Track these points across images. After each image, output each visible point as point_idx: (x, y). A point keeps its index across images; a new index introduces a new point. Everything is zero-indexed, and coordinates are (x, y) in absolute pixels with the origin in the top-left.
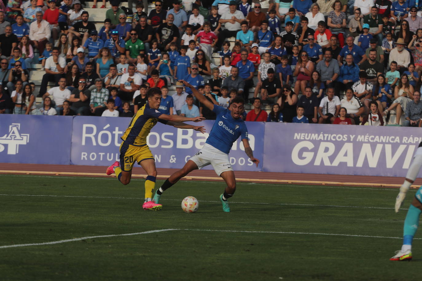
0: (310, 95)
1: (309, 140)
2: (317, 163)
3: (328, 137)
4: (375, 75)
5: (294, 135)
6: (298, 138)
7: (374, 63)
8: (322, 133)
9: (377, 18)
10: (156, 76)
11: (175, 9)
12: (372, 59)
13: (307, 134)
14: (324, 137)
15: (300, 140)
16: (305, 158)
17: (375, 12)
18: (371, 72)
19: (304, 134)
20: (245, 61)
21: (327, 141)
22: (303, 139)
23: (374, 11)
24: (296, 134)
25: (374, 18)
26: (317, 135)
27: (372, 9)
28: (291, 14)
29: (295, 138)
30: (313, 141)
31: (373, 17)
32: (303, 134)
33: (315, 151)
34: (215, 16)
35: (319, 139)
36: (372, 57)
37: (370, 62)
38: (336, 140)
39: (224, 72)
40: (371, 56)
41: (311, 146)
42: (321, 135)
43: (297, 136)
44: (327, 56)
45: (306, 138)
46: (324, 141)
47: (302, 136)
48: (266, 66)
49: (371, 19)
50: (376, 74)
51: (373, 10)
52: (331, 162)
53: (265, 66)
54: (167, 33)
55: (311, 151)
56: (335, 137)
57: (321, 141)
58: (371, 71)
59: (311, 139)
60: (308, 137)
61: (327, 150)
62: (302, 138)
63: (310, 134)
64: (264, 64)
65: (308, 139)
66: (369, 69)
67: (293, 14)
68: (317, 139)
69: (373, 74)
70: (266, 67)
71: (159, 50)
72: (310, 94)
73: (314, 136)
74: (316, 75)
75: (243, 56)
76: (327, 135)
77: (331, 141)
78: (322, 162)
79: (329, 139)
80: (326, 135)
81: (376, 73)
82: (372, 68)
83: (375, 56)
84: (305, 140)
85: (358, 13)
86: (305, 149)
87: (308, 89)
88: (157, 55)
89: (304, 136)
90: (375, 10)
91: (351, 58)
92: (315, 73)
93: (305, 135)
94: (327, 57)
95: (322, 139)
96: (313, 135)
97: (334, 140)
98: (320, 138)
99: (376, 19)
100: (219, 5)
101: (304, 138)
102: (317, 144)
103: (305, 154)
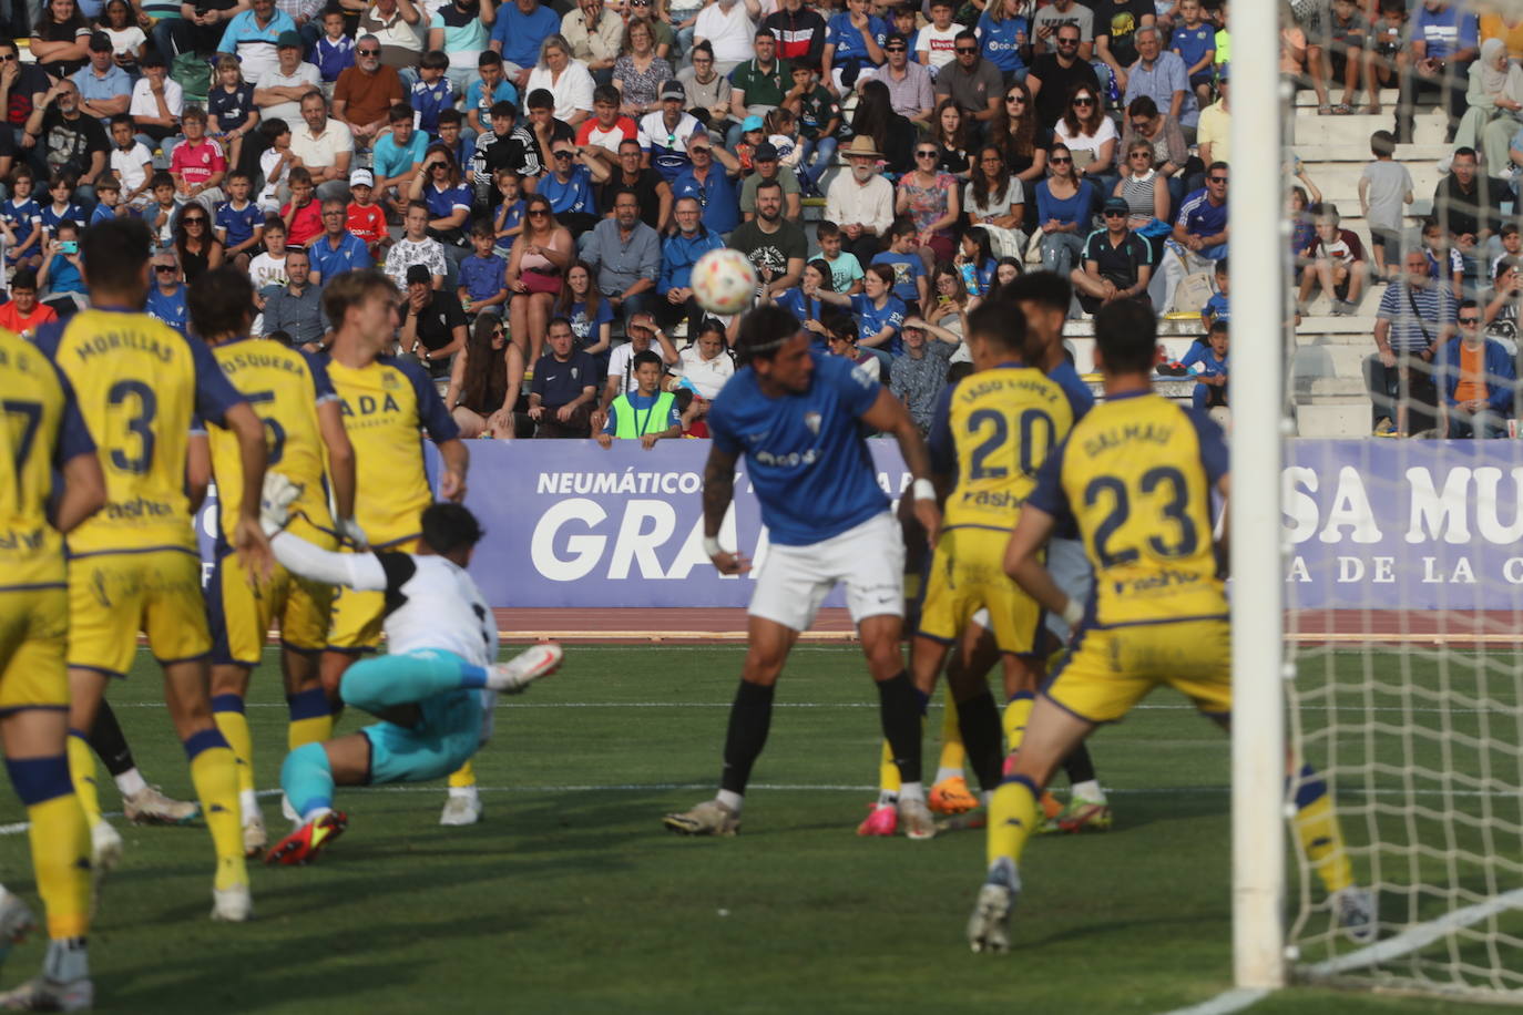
0: (568, 345)
1: (590, 496)
2: (619, 570)
3: (650, 482)
4: (782, 270)
5: (537, 480)
6: (552, 490)
7: (774, 229)
8: (630, 468)
9: (777, 71)
10: (27, 294)
11: (94, 65)
12: (766, 212)
13: (579, 476)
14: (638, 482)
15: (559, 497)
16: (575, 556)
17: (767, 50)
18: (767, 260)
19: (571, 476)
20: (337, 235)
21: (649, 496)
22: (569, 491)
23: (765, 47)
24: (544, 477)
25: (766, 71)
26: (613, 477)
27: (756, 39)
28: (485, 72)
29: (540, 490)
30: (601, 498)
31: (761, 68)
32: (566, 476)
33: (610, 529)
34: (230, 90)
35: (620, 491)
36: (766, 209)
37: (763, 226)
38: (679, 491)
39: (271, 277)
40: (763, 204)
41: (594, 514)
42: (629, 477)
43: (546, 482)
44: (622, 211)
45: (578, 489)
46: (638, 496)
47: (565, 482)
48: (414, 249)
49: (758, 73)
50: (785, 264)
51: (762, 43)
52: (666, 567)
53: (409, 249)
54: (65, 145)
55: (597, 530)
56: (673, 483)
57: (627, 495)
58: (767, 255)
59: (596, 491)
60: (583, 485)
61: (648, 525)
62: (563, 490)
63: (590, 476)
64: (406, 245)
65: (585, 490)
66: (760, 250)
67: (493, 71)
68: (614, 491)
69: (776, 264)
70: (413, 253)
71: (34, 202)
72: (568, 342)
73: (606, 482)
74: (582, 276)
75: (328, 217)
76: (649, 475)
77: (661, 496)
78: (635, 565)
79: (655, 490)
80: (644, 477)
81: (783, 260)
82: (769, 247)
83: (776, 204)
84: (574, 495)
85: (704, 61)
86: (574, 527)
87: (559, 329)
88: (30, 220)
89: (570, 483)
90: (769, 43)
91: (691, 210)
92: (577, 271)
93: (573, 480)
94: (623, 216)
95: (633, 491)
96: (601, 476)
97: (672, 491)
98: (623, 486)
99: (772, 74)
100: (240, 45)
101: (572, 487)
102: (615, 507)
103: (575, 543)
